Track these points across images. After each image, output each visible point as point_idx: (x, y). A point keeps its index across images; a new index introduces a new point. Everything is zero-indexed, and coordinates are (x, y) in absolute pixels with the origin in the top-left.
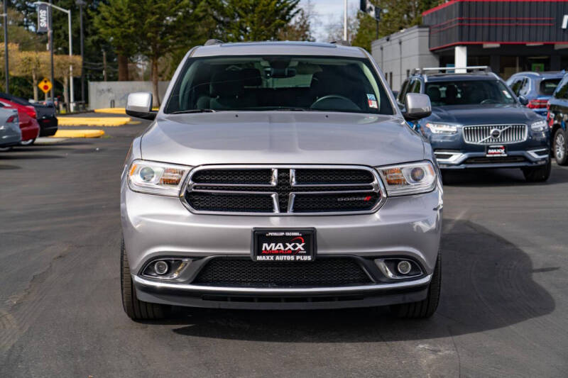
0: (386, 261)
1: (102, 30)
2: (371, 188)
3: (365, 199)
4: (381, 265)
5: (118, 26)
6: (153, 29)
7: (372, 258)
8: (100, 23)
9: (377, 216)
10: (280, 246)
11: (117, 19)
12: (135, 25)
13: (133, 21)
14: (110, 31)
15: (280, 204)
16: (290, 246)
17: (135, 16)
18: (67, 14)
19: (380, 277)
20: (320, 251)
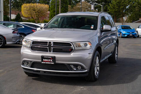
0: (74, 66)
1: (110, 10)
2: (71, 47)
3: (69, 50)
4: (72, 66)
5: (114, 9)
6: (122, 10)
7: (69, 65)
8: (109, 8)
9: (72, 54)
10: (47, 60)
11: (113, 7)
12: (118, 9)
13: (117, 8)
14: (111, 10)
15: (49, 50)
16: (49, 60)
17: (118, 6)
18: (101, 6)
19: (72, 69)
20: (56, 62)
